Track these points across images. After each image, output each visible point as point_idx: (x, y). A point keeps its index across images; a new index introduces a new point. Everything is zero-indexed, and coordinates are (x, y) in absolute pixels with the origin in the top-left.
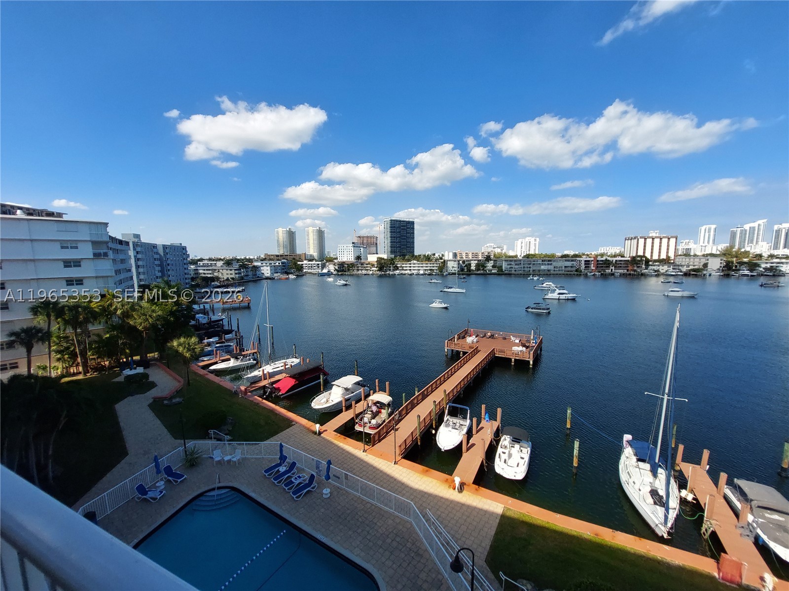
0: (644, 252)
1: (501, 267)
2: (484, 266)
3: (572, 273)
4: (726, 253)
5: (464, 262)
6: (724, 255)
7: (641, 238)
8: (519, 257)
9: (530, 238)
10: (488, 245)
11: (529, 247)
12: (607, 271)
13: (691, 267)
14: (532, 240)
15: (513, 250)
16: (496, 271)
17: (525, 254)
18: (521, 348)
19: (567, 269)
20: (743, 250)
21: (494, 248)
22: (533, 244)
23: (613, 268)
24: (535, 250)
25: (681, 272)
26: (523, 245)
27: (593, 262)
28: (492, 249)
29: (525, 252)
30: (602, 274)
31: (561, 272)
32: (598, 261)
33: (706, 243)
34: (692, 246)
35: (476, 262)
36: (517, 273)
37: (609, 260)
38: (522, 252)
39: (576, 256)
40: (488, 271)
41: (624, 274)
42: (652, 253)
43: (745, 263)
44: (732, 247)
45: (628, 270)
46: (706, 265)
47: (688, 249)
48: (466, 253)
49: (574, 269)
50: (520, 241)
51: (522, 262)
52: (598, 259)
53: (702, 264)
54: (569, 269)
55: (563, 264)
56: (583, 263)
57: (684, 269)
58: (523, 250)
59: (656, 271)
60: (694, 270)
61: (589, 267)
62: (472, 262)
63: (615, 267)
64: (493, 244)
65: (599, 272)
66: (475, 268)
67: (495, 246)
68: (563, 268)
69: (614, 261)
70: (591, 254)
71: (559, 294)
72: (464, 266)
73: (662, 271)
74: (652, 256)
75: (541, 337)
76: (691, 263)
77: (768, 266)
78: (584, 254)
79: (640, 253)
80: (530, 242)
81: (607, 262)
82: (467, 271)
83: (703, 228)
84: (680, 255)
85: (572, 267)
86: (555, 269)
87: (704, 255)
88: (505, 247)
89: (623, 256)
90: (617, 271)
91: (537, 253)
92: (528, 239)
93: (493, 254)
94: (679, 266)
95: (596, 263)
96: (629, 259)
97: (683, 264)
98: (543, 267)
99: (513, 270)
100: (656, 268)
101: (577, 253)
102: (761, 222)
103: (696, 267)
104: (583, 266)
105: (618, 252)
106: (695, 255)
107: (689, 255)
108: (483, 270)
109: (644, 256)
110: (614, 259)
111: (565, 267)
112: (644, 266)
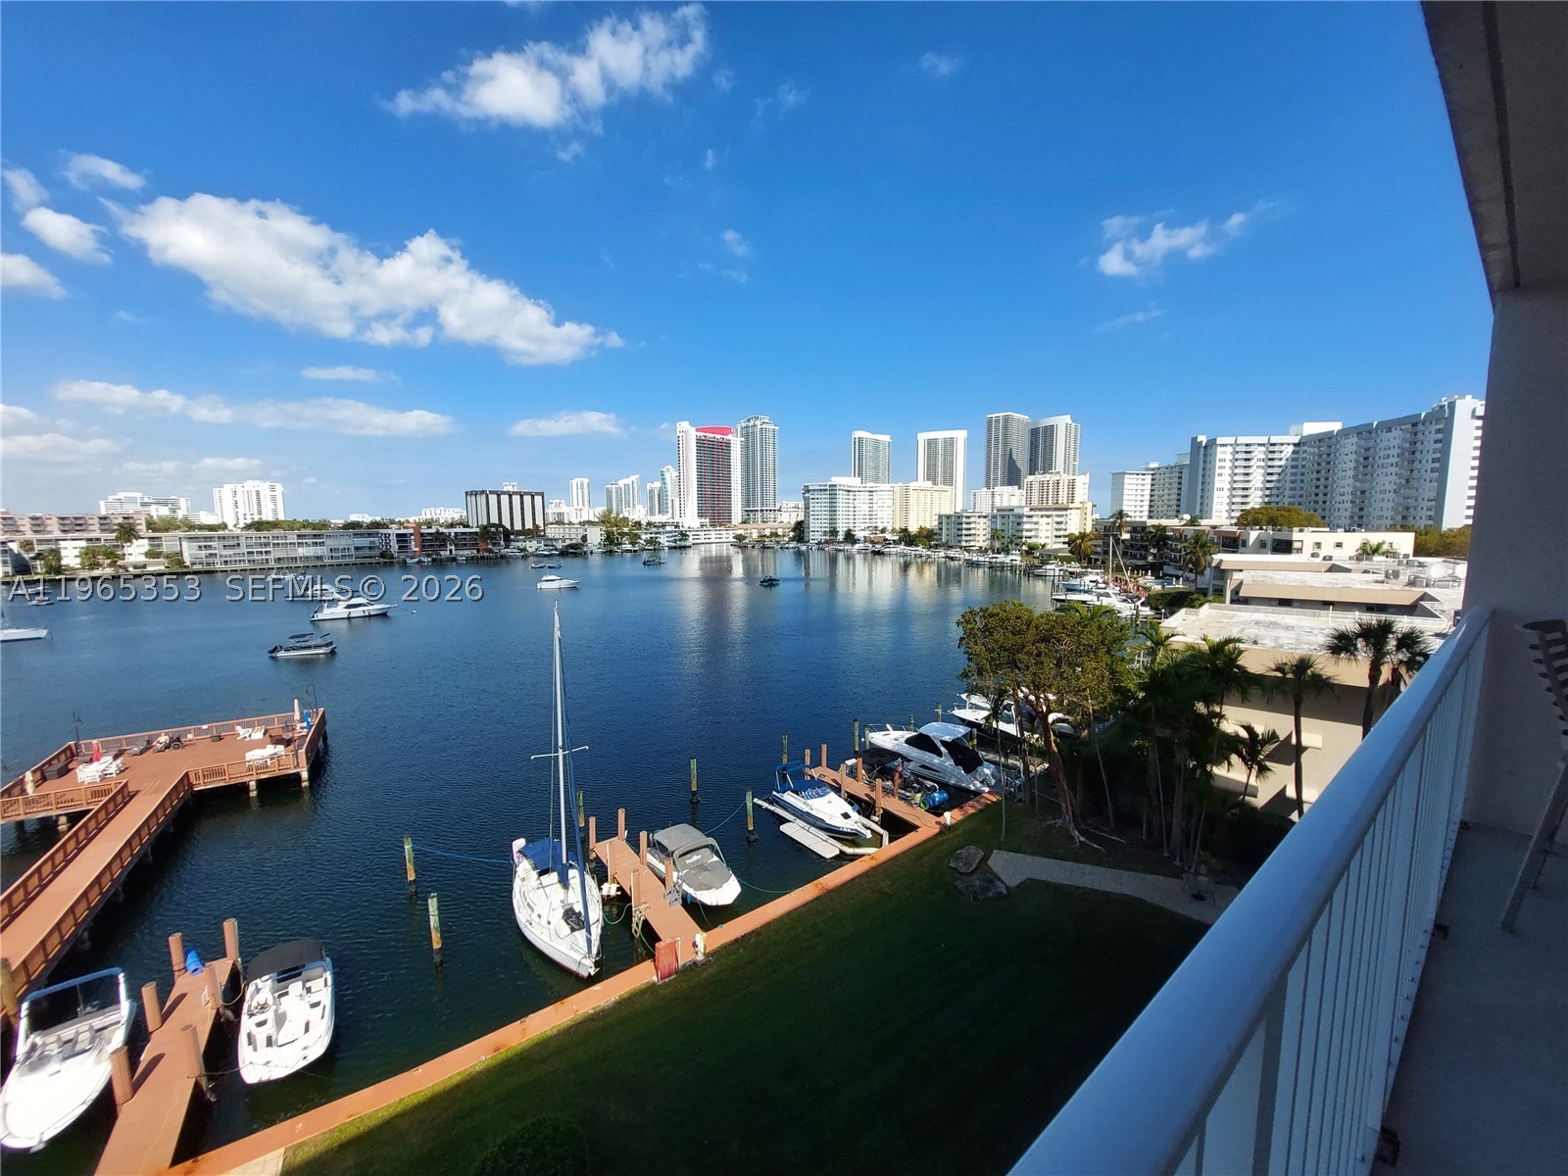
0: (500, 519)
1: (181, 553)
2: (113, 555)
3: (373, 561)
4: (605, 520)
5: (27, 545)
6: (603, 522)
7: (492, 492)
8: (230, 527)
9: (257, 482)
10: (121, 495)
11: (259, 505)
12: (442, 553)
13: (568, 542)
14: (264, 487)
15: (211, 510)
16: (162, 568)
17: (249, 521)
18: (270, 749)
19: (360, 553)
20: (621, 516)
21: (144, 504)
22: (269, 498)
23: (453, 547)
24: (275, 511)
25: (556, 550)
26: (239, 498)
27: (412, 537)
28: (139, 508)
29: (248, 517)
30: (434, 560)
31: (347, 560)
32: (422, 534)
33: (581, 506)
34: (564, 509)
35: (83, 544)
36: (229, 567)
37: (442, 533)
38: (241, 517)
39: (376, 525)
40: (131, 569)
41: (472, 558)
42: (512, 519)
43: (627, 534)
44: (610, 511)
45: (478, 551)
46: (584, 538)
47: (559, 514)
48: (34, 518)
49: (377, 552)
50: (227, 489)
51: (242, 541)
52: (423, 531)
53: (580, 537)
54: (367, 552)
55: (350, 542)
56: (393, 539)
57: (560, 545)
58: (241, 511)
59: (521, 550)
60: (572, 546)
61: (406, 546)
62: (63, 544)
63: (456, 545)
64: (138, 495)
65: (428, 556)
66: (78, 560)
67: (146, 500)
68: (353, 552)
69: (453, 534)
70: (408, 521)
71: (348, 607)
72: (34, 559)
73: (530, 550)
74: (512, 524)
75: (321, 710)
76: (567, 536)
77: (648, 536)
78: (393, 522)
79: (494, 520)
80: (258, 493)
81: (441, 537)
82: (47, 573)
83: (574, 482)
84: (552, 524)
85: (370, 548)
86: (334, 554)
87: (580, 523)
88: (183, 503)
89: (467, 526)
90: (461, 552)
91: (282, 518)
92: (251, 485)
93: (143, 522)
94: (551, 539)
95: (420, 539)
96: (478, 530)
97: (557, 536)
98: (301, 551)
99: (218, 560)
100: (521, 545)
101: (378, 519)
102: (634, 478)
103: (574, 541)
104: (395, 547)
105: (457, 517)
106: (570, 523)
107: (563, 523)
108: (113, 564)
109: (500, 525)
110: (453, 531)
111: (357, 548)
112: (502, 543)
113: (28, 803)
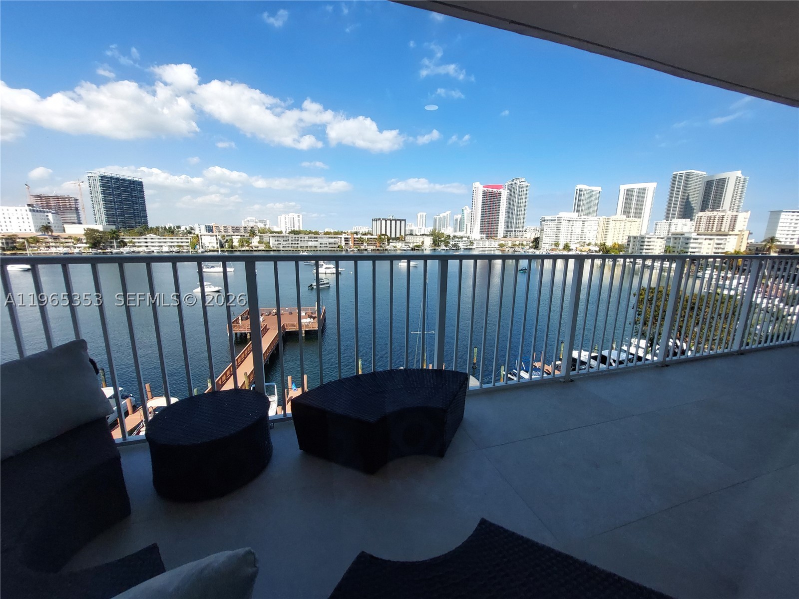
0: (386, 232)
1: (269, 243)
2: (249, 243)
3: (335, 249)
4: (432, 234)
5: (223, 237)
6: (432, 235)
7: (383, 219)
8: (284, 232)
9: (293, 214)
10: (249, 219)
11: (294, 224)
12: (362, 247)
13: (415, 244)
14: (296, 216)
15: (277, 226)
16: (263, 248)
17: (290, 231)
18: (308, 320)
19: (331, 245)
20: (441, 232)
21: (256, 222)
22: (297, 221)
23: (366, 244)
24: (299, 227)
25: (410, 247)
26: (287, 220)
27: (351, 239)
28: (255, 224)
29: (290, 228)
30: (358, 250)
31: (326, 248)
32: (354, 238)
33: (421, 227)
34: (413, 228)
35: (239, 237)
36: (285, 249)
37: (362, 238)
38: (287, 229)
39: (336, 233)
40: (254, 248)
41: (374, 250)
42: (391, 232)
43: (443, 241)
44: (435, 230)
45: (376, 246)
46: (423, 242)
47: (412, 230)
48: (224, 227)
49: (337, 246)
50: (283, 216)
51: (290, 238)
52: (355, 237)
53: (421, 242)
54: (333, 245)
55: (327, 240)
56: (343, 239)
57: (411, 245)
58: (288, 226)
59: (394, 247)
60: (417, 246)
61: (348, 241)
62: (233, 237)
63: (367, 244)
64: (254, 218)
65: (356, 248)
66: (238, 244)
67: (257, 221)
68: (328, 245)
69: (366, 239)
70: (348, 232)
71: (326, 268)
72: (225, 242)
73: (398, 247)
74: (391, 235)
76: (415, 241)
77: (454, 243)
78: (342, 232)
79: (383, 232)
80: (293, 218)
81: (362, 240)
82: (229, 248)
83: (419, 215)
84: (408, 235)
85: (334, 243)
86: (321, 246)
87: (421, 235)
88: (268, 222)
89: (372, 235)
90: (369, 247)
91: (301, 229)
92: (291, 215)
93: (257, 229)
94: (408, 243)
95: (353, 241)
96: (377, 237)
97: (410, 241)
98: (310, 244)
99: (281, 246)
100: (394, 244)
101: (336, 231)
102: (448, 213)
103: (418, 244)
104: (343, 244)
105: (367, 231)
106: (416, 235)
107: (413, 235)
108: (248, 246)
109: (386, 235)
110: (366, 237)
111: (329, 243)
112: (386, 243)
113: (240, 327)
